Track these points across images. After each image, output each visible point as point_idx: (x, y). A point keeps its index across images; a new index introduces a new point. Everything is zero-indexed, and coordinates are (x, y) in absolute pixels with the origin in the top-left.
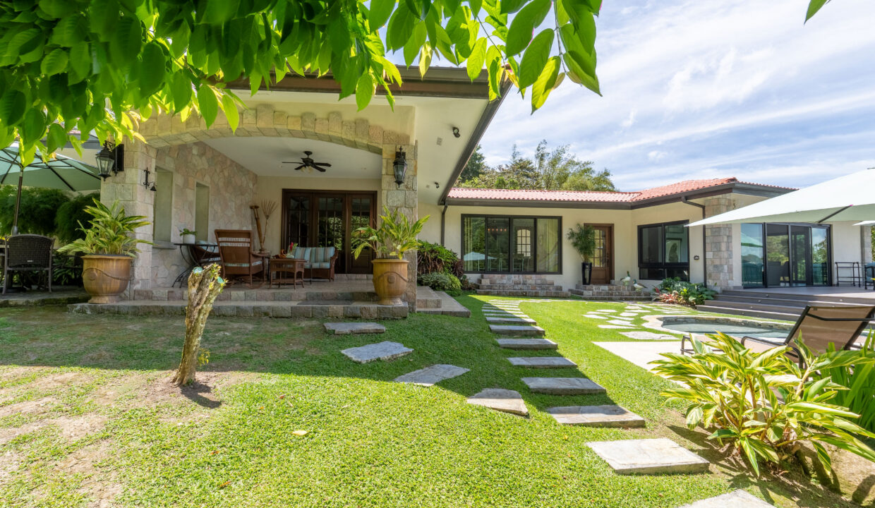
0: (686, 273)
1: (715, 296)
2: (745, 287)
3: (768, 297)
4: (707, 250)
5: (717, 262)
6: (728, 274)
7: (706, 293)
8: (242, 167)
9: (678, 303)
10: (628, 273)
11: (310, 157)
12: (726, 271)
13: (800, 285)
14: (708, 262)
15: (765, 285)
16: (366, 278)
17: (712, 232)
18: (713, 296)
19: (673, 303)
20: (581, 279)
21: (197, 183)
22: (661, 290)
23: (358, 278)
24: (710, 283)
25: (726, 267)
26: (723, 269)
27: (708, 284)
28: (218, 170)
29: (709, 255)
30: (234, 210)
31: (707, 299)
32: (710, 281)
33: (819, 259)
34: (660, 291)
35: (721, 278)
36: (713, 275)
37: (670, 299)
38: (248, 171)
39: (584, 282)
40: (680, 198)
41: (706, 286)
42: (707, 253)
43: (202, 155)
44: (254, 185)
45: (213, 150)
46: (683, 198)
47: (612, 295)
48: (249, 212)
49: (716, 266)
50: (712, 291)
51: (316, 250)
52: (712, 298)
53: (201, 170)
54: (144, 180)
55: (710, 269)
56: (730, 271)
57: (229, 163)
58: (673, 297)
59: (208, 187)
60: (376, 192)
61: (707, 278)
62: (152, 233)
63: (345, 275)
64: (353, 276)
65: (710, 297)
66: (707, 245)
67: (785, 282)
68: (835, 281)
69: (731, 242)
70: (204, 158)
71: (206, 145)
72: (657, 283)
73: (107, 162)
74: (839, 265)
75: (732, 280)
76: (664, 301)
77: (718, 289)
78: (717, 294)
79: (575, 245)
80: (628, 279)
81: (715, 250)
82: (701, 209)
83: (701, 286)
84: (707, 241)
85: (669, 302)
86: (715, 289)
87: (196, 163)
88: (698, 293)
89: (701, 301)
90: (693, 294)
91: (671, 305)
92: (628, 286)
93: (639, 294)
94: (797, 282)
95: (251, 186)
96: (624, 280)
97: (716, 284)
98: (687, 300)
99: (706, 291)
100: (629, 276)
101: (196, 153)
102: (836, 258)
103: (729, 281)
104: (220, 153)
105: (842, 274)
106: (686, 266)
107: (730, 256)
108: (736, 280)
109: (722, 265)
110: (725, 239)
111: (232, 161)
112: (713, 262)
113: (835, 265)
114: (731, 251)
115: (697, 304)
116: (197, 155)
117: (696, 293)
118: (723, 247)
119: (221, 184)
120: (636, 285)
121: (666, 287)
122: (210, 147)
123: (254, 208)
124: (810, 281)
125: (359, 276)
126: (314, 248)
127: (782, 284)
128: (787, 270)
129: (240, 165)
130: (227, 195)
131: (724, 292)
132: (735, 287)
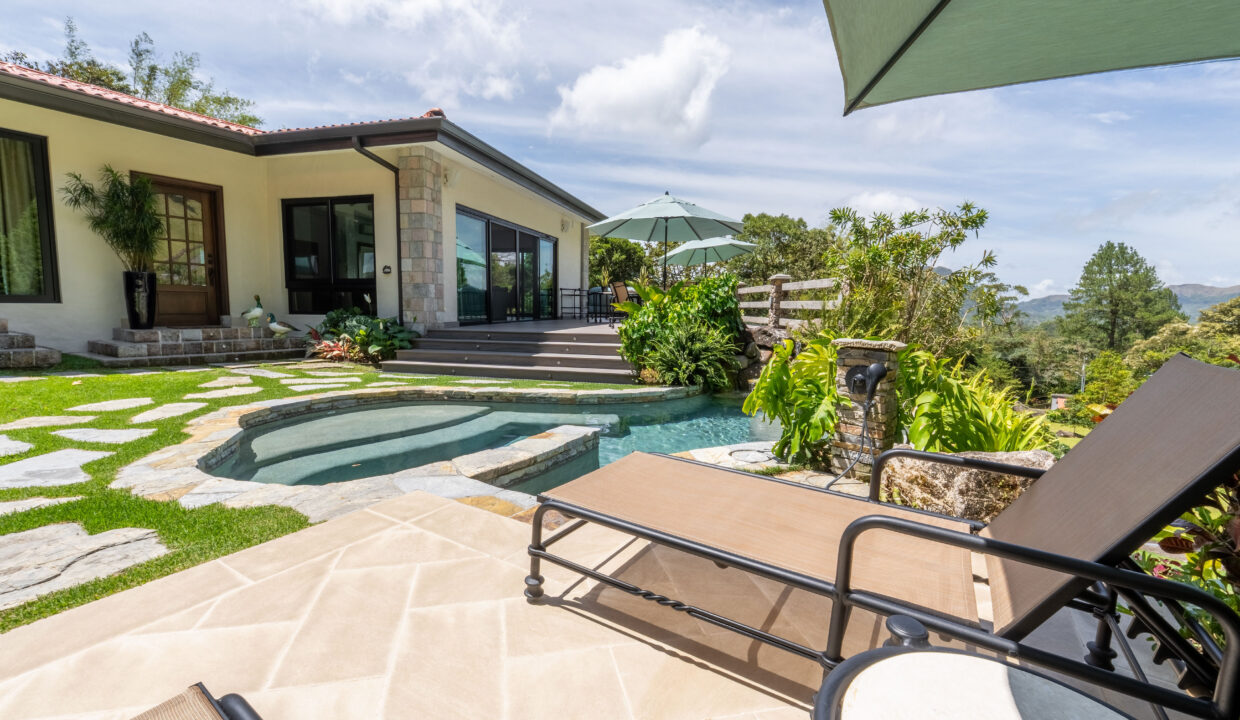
0: (367, 298)
1: (414, 342)
2: (462, 324)
3: (489, 339)
4: (402, 255)
5: (419, 279)
6: (435, 301)
7: (400, 336)
9: (351, 360)
10: (258, 299)
12: (433, 296)
13: (526, 319)
14: (405, 279)
15: (489, 321)
17: (410, 219)
18: (411, 342)
19: (340, 359)
20: (126, 316)
22: (323, 335)
24: (408, 316)
25: (432, 288)
26: (428, 291)
27: (405, 319)
29: (407, 265)
31: (401, 348)
32: (408, 313)
33: (544, 283)
34: (318, 336)
35: (425, 309)
36: (413, 302)
37: (335, 353)
39: (135, 322)
40: (350, 138)
41: (402, 323)
42: (403, 261)
46: (355, 140)
47: (209, 350)
49: (417, 286)
50: (411, 332)
52: (409, 346)
55: (408, 290)
56: (440, 295)
58: (340, 346)
61: (404, 308)
65: (406, 344)
66: (402, 244)
67: (511, 315)
68: (559, 314)
69: (441, 243)
72: (317, 321)
74: (565, 292)
75: (443, 311)
76: (325, 358)
77: (420, 328)
78: (419, 336)
79: (98, 223)
80: (257, 312)
81: (416, 255)
82: (391, 174)
83: (394, 323)
84: (404, 237)
85: (332, 359)
86: (415, 328)
88: (386, 337)
89: (389, 353)
90: (377, 341)
91: (337, 364)
92: (257, 329)
93: (280, 344)
94: (523, 315)
96: (249, 316)
97: (415, 319)
98: (366, 352)
99: (401, 331)
100: (259, 305)
102: (561, 285)
103: (438, 314)
105: (566, 304)
106: (370, 285)
107: (439, 269)
108: (448, 312)
109: (425, 284)
110: (431, 237)
112: (412, 278)
113: (560, 293)
114: (441, 260)
115: (383, 359)
117: (382, 337)
118: (428, 253)
120: (274, 326)
121: (334, 329)
124: (536, 315)
127: (509, 319)
128: (513, 299)
131: (431, 333)
132: (447, 324)
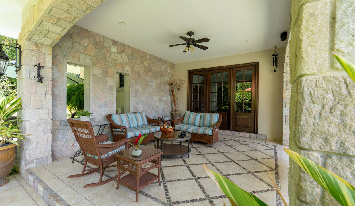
8: (161, 59)
11: (192, 37)
16: (248, 136)
21: (117, 72)
23: (241, 135)
28: (138, 62)
30: (154, 87)
38: (166, 61)
43: (121, 52)
44: (171, 70)
45: (132, 48)
48: (168, 87)
51: (204, 115)
53: (121, 63)
54: (36, 74)
57: (148, 57)
59: (129, 74)
60: (258, 62)
62: (50, 117)
63: (230, 132)
64: (237, 134)
70: (123, 55)
71: (125, 45)
73: (5, 62)
87: (116, 58)
95: (169, 70)
101: (116, 51)
104: (140, 51)
111: (151, 56)
116: (117, 52)
119: (141, 72)
122: (128, 46)
123: (171, 84)
125: (242, 134)
126: (203, 114)
129: (158, 58)
130: (148, 79)
